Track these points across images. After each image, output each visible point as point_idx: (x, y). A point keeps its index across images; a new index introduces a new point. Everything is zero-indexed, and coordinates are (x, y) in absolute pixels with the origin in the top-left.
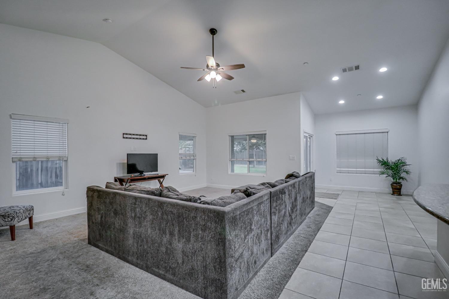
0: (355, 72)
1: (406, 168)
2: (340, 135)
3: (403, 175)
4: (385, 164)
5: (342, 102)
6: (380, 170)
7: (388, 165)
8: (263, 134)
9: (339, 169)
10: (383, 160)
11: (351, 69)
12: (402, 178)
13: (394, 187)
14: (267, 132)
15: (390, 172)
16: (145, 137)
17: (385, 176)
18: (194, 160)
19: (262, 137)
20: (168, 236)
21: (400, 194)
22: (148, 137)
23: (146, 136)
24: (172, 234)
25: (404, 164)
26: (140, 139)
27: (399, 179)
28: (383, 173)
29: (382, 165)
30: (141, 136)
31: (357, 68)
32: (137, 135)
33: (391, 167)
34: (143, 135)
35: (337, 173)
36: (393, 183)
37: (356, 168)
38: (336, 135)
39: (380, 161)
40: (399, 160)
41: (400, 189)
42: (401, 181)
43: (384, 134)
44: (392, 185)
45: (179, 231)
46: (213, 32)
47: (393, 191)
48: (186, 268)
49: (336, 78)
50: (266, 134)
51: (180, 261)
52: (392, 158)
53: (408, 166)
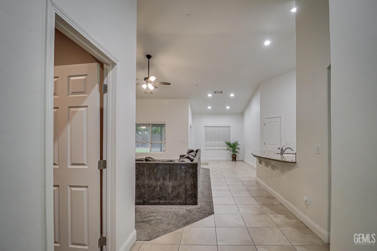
0: (220, 94)
1: (238, 146)
2: (207, 127)
3: (237, 150)
4: (229, 144)
5: (209, 108)
6: (227, 148)
7: (230, 145)
8: (163, 124)
9: (206, 148)
10: (228, 142)
11: (218, 92)
12: (236, 152)
13: (233, 157)
14: (166, 123)
15: (231, 149)
17: (229, 151)
19: (162, 126)
20: (161, 180)
21: (236, 161)
24: (164, 179)
25: (237, 144)
27: (235, 152)
28: (228, 150)
29: (228, 145)
31: (221, 92)
33: (232, 146)
35: (205, 150)
36: (233, 155)
37: (215, 147)
38: (205, 127)
39: (227, 143)
40: (235, 142)
41: (236, 158)
42: (236, 153)
43: (228, 127)
44: (232, 156)
45: (170, 177)
46: (149, 57)
47: (233, 159)
48: (175, 194)
49: (210, 95)
50: (165, 124)
51: (170, 192)
52: (232, 142)
53: (239, 145)
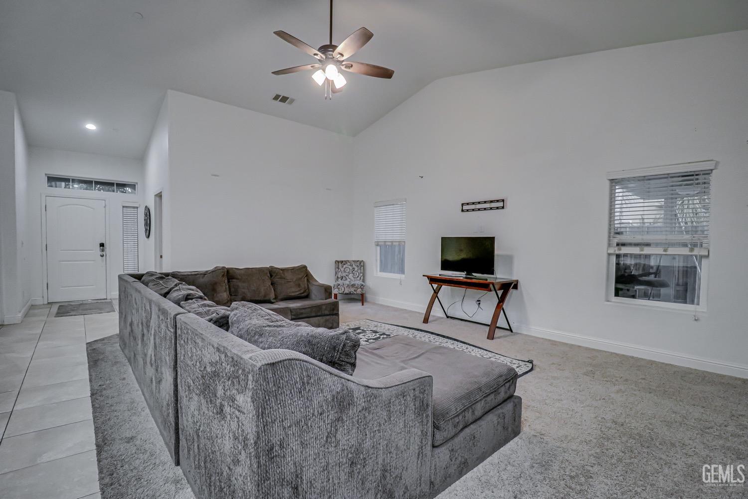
16: (500, 204)
23: (503, 201)
26: (491, 209)
30: (492, 204)
32: (485, 202)
34: (498, 201)
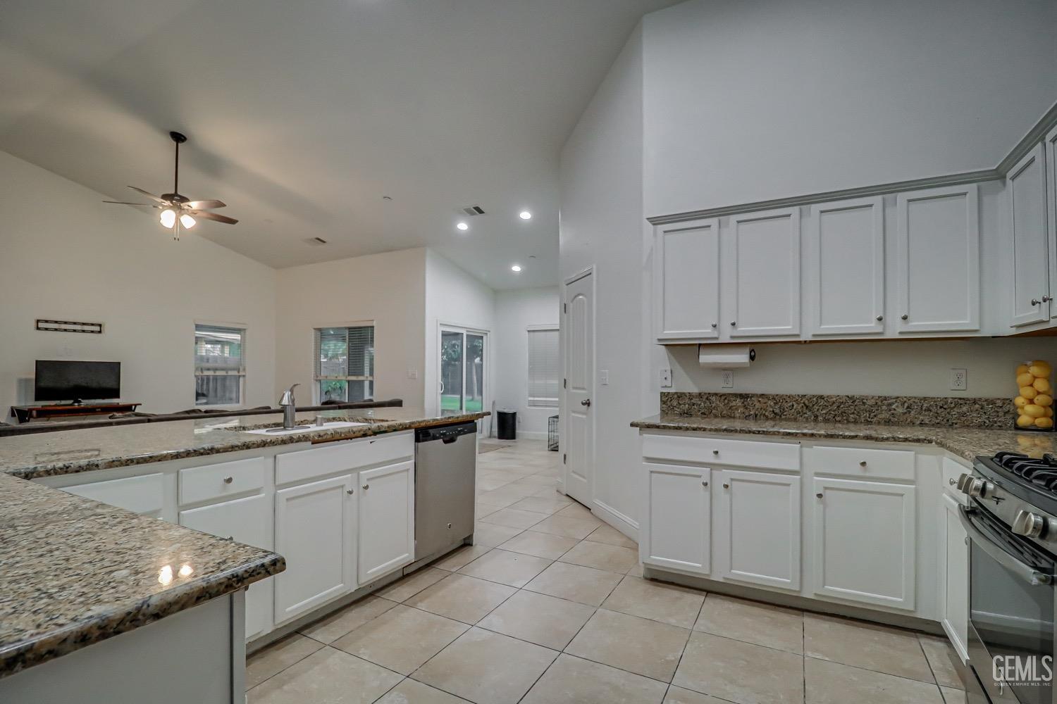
2: (534, 331)
5: (516, 269)
8: (369, 327)
9: (532, 398)
16: (97, 329)
18: (241, 379)
19: (367, 332)
22: (105, 329)
23: (100, 325)
26: (94, 332)
30: (85, 326)
31: (479, 210)
32: (75, 323)
34: (93, 325)
35: (529, 406)
38: (529, 331)
46: (177, 137)
